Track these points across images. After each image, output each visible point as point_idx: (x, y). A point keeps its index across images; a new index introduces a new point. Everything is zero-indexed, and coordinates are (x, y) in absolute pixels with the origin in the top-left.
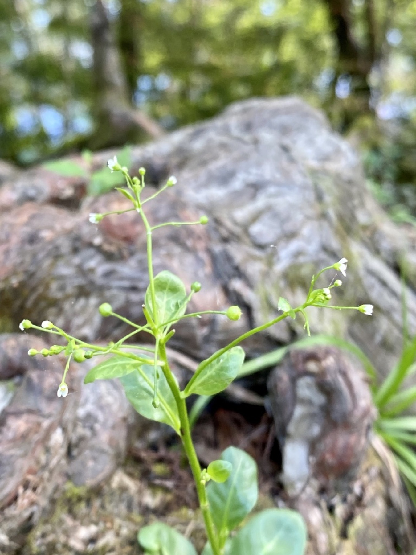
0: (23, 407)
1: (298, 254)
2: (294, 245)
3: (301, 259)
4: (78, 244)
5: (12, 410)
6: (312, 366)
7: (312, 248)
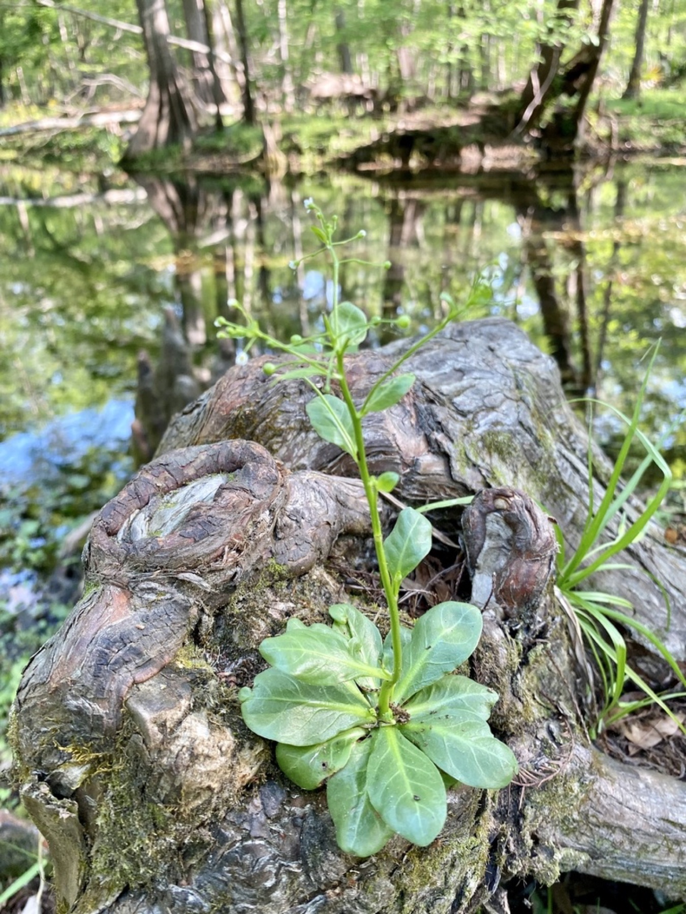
0: (237, 485)
1: (496, 423)
2: (492, 416)
3: (499, 428)
4: (303, 388)
5: (227, 486)
6: (501, 503)
7: (510, 420)
